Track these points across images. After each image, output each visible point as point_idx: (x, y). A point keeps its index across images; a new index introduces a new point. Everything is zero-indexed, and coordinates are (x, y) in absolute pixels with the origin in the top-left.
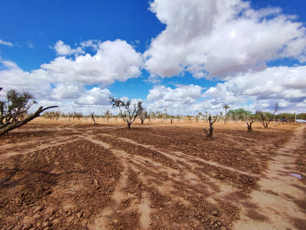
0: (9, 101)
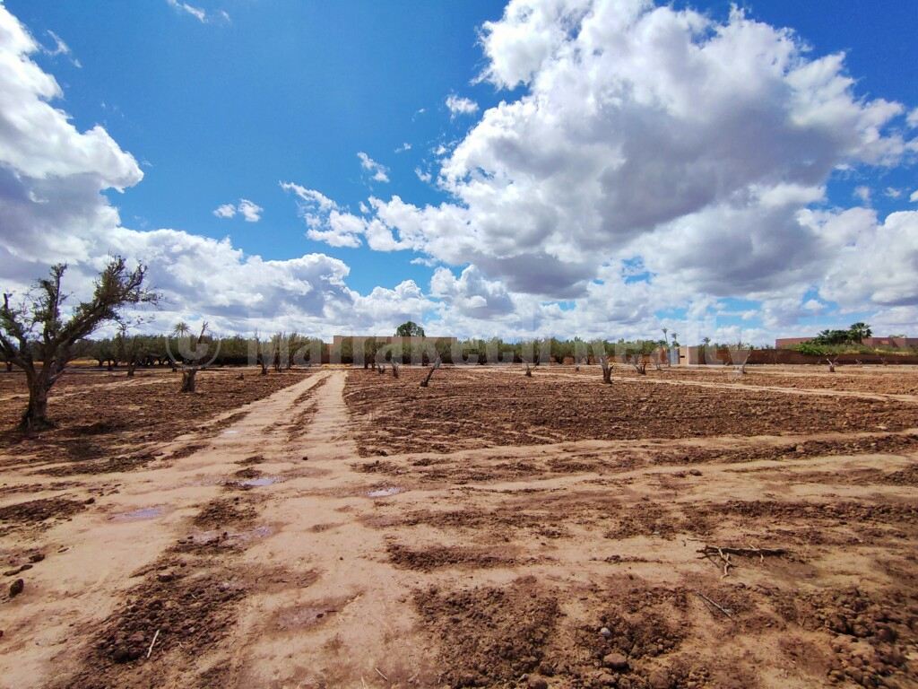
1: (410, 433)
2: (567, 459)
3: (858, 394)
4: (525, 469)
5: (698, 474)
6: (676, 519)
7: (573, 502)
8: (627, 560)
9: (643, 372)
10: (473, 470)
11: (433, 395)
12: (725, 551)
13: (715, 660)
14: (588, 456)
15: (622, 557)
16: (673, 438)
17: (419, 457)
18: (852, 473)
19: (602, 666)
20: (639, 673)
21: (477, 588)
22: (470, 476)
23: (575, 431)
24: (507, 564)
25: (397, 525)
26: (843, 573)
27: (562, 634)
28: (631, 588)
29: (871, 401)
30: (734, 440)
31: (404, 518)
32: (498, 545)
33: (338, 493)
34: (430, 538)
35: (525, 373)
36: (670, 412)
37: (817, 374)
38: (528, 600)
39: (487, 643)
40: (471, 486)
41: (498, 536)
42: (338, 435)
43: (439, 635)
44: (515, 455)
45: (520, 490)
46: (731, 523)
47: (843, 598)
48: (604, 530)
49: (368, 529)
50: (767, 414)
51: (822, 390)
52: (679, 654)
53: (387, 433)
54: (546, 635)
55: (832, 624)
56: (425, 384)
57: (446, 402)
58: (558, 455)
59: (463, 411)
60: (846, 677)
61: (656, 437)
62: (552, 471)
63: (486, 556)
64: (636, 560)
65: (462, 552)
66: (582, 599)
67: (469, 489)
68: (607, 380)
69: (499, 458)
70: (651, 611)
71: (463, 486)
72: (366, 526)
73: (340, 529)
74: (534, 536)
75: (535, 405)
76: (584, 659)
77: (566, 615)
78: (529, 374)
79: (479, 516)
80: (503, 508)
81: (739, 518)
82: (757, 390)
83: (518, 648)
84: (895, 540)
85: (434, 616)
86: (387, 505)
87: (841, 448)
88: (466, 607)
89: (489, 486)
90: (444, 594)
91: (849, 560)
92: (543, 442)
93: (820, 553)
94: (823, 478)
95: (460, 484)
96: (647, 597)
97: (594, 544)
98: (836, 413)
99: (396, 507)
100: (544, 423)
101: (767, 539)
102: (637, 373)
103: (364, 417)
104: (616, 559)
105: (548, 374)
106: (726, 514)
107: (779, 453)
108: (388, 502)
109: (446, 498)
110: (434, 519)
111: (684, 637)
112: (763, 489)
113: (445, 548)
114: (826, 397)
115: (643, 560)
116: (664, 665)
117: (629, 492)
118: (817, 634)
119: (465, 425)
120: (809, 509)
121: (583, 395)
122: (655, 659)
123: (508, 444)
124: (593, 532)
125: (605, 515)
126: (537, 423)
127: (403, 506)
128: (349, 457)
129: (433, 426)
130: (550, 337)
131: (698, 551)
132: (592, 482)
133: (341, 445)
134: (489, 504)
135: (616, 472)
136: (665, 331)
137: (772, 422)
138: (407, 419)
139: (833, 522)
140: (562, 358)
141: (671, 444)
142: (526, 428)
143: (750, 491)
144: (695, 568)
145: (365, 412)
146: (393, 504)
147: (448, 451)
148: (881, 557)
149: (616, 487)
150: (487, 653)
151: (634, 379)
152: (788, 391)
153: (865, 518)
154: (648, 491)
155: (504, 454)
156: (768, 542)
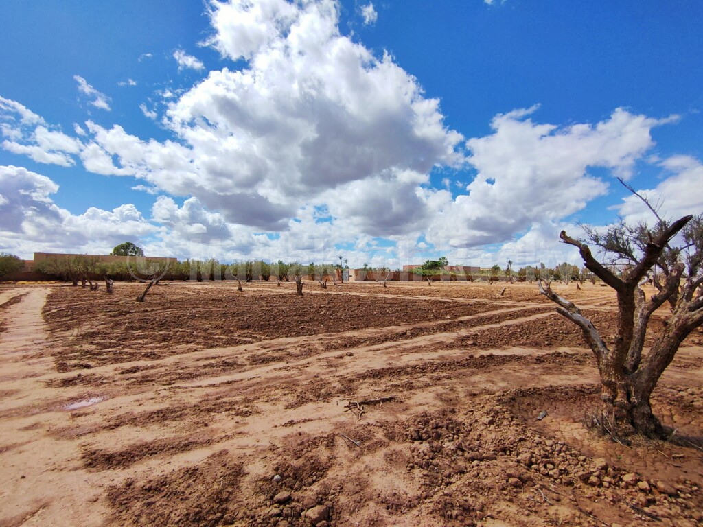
0: (690, 245)
1: (120, 345)
2: (263, 354)
3: (440, 299)
4: (229, 365)
5: (351, 355)
6: (334, 387)
7: (265, 386)
8: (299, 422)
9: (325, 287)
10: (181, 371)
11: (149, 309)
12: (360, 404)
13: (347, 477)
14: (280, 350)
15: (295, 421)
16: (339, 332)
17: (127, 366)
18: (432, 345)
19: (273, 504)
20: (298, 501)
21: (174, 470)
22: (178, 377)
23: (272, 332)
24: (204, 445)
25: (96, 431)
26: (421, 405)
27: (244, 488)
28: (299, 441)
29: (445, 302)
30: (375, 330)
31: (106, 424)
32: (198, 430)
33: (26, 411)
34: (131, 437)
35: (237, 288)
36: (339, 315)
37: (422, 287)
38: (219, 469)
39: (178, 514)
40: (177, 385)
41: (198, 423)
42: (31, 353)
43: (131, 521)
44: (221, 355)
45: (222, 383)
46: (367, 385)
47: (419, 420)
48: (285, 403)
49: (61, 442)
50: (394, 312)
51: (424, 297)
52: (325, 479)
53: (93, 347)
54: (231, 493)
55: (412, 436)
56: (141, 300)
57: (161, 314)
58: (257, 351)
59: (178, 322)
60: (415, 466)
61: (328, 332)
62: (251, 364)
63: (186, 442)
64: (305, 421)
65: (163, 443)
66: (262, 458)
67: (176, 388)
68: (300, 293)
69: (207, 358)
70: (310, 454)
71: (170, 386)
72: (58, 439)
73: (25, 447)
74: (230, 418)
75: (242, 314)
76: (260, 503)
77: (248, 474)
78: (240, 289)
79: (183, 410)
80: (206, 399)
81: (372, 380)
82: (390, 298)
83: (207, 510)
84: (446, 381)
85: (127, 505)
86: (86, 414)
87: (427, 331)
88: (162, 489)
89: (196, 382)
90: (141, 483)
91: (424, 396)
92: (245, 343)
93: (411, 395)
94: (417, 349)
95: (168, 385)
96: (309, 445)
97: (277, 415)
98: (429, 310)
99: (97, 415)
100: (248, 328)
101: (385, 391)
102: (321, 288)
103: (68, 333)
104: (291, 423)
105: (256, 289)
106: (364, 379)
107: (398, 336)
108: (88, 411)
109: (152, 399)
110: (138, 419)
111: (330, 467)
112: (387, 360)
113: (147, 443)
114: (425, 300)
115: (309, 420)
116: (315, 490)
117: (306, 373)
118: (405, 444)
119: (178, 334)
120: (409, 369)
121: (280, 304)
122: (310, 488)
123: (217, 346)
124: (277, 406)
125: (287, 392)
126: (242, 328)
127: (105, 413)
128: (44, 374)
129: (147, 336)
130: (260, 260)
131: (345, 407)
132: (280, 369)
133: (34, 364)
134: (192, 398)
135: (298, 360)
136: (341, 258)
137: (397, 318)
138: (117, 332)
139: (419, 375)
140: (268, 276)
141: (338, 336)
142: (232, 332)
143: (379, 363)
144: (343, 419)
145: (69, 328)
146: (94, 413)
147: (159, 358)
148: (439, 392)
149: (297, 371)
150: (178, 522)
151: (318, 292)
152: (407, 297)
153: (434, 371)
154: (318, 370)
155: (212, 355)
156: (385, 393)
